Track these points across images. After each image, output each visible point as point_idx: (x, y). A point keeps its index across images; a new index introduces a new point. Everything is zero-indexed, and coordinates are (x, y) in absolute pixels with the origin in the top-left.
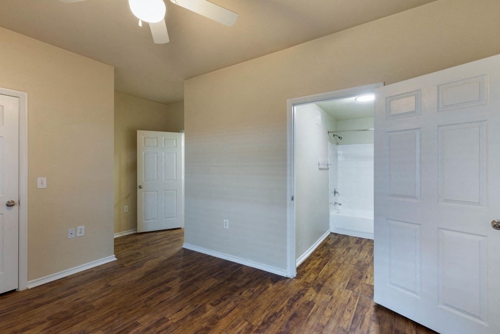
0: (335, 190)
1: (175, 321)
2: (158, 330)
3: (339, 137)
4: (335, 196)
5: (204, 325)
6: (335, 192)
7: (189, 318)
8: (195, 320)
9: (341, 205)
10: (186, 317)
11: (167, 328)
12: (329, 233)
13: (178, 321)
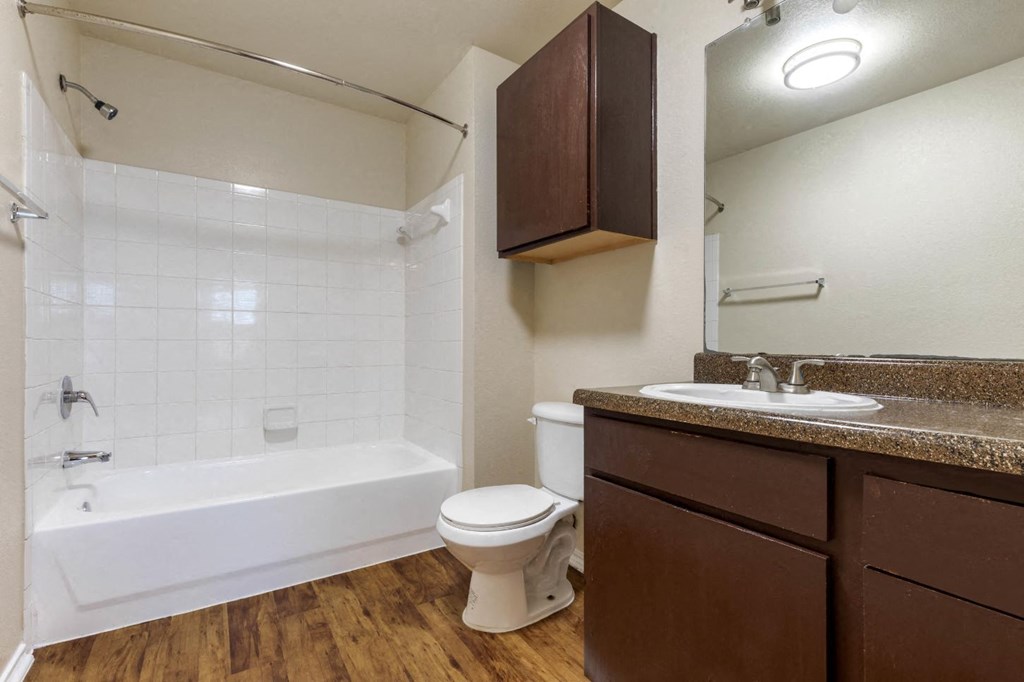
0: (67, 382)
3: (99, 105)
4: (64, 416)
6: (69, 397)
9: (105, 458)
12: (28, 660)
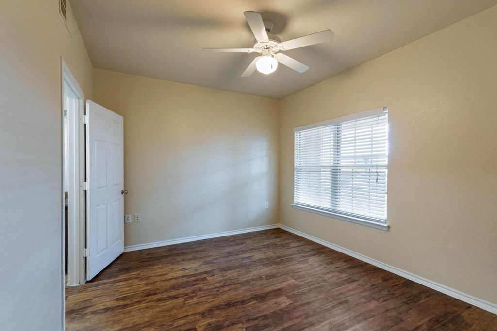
1: (240, 325)
2: (257, 321)
5: (218, 312)
7: (226, 323)
8: (223, 319)
10: (228, 326)
11: (248, 321)
13: (237, 324)
